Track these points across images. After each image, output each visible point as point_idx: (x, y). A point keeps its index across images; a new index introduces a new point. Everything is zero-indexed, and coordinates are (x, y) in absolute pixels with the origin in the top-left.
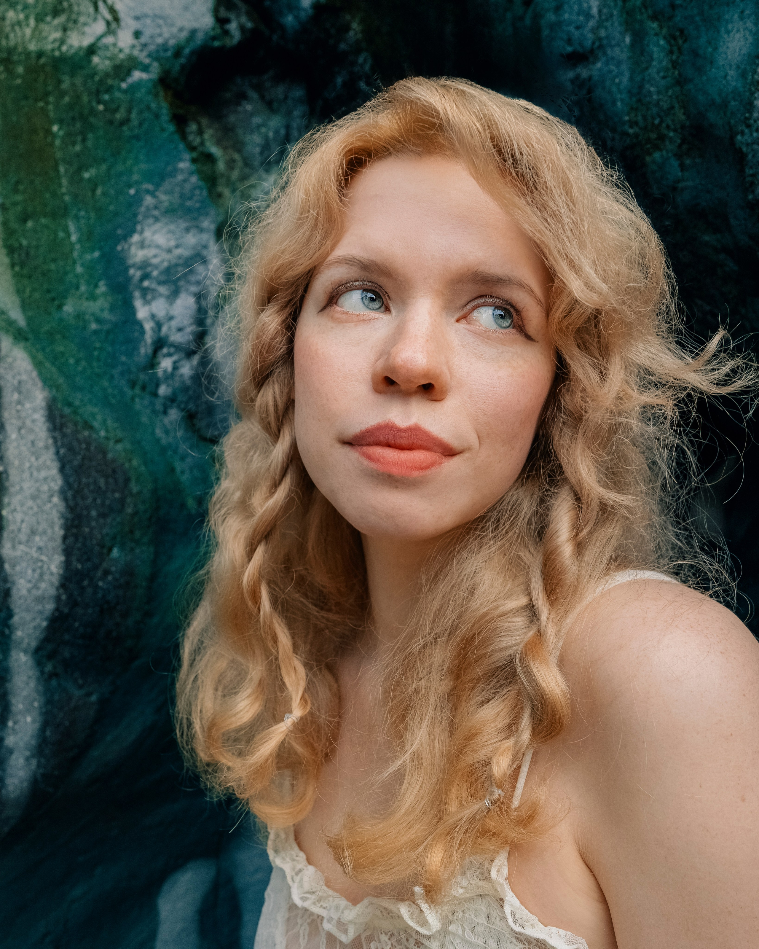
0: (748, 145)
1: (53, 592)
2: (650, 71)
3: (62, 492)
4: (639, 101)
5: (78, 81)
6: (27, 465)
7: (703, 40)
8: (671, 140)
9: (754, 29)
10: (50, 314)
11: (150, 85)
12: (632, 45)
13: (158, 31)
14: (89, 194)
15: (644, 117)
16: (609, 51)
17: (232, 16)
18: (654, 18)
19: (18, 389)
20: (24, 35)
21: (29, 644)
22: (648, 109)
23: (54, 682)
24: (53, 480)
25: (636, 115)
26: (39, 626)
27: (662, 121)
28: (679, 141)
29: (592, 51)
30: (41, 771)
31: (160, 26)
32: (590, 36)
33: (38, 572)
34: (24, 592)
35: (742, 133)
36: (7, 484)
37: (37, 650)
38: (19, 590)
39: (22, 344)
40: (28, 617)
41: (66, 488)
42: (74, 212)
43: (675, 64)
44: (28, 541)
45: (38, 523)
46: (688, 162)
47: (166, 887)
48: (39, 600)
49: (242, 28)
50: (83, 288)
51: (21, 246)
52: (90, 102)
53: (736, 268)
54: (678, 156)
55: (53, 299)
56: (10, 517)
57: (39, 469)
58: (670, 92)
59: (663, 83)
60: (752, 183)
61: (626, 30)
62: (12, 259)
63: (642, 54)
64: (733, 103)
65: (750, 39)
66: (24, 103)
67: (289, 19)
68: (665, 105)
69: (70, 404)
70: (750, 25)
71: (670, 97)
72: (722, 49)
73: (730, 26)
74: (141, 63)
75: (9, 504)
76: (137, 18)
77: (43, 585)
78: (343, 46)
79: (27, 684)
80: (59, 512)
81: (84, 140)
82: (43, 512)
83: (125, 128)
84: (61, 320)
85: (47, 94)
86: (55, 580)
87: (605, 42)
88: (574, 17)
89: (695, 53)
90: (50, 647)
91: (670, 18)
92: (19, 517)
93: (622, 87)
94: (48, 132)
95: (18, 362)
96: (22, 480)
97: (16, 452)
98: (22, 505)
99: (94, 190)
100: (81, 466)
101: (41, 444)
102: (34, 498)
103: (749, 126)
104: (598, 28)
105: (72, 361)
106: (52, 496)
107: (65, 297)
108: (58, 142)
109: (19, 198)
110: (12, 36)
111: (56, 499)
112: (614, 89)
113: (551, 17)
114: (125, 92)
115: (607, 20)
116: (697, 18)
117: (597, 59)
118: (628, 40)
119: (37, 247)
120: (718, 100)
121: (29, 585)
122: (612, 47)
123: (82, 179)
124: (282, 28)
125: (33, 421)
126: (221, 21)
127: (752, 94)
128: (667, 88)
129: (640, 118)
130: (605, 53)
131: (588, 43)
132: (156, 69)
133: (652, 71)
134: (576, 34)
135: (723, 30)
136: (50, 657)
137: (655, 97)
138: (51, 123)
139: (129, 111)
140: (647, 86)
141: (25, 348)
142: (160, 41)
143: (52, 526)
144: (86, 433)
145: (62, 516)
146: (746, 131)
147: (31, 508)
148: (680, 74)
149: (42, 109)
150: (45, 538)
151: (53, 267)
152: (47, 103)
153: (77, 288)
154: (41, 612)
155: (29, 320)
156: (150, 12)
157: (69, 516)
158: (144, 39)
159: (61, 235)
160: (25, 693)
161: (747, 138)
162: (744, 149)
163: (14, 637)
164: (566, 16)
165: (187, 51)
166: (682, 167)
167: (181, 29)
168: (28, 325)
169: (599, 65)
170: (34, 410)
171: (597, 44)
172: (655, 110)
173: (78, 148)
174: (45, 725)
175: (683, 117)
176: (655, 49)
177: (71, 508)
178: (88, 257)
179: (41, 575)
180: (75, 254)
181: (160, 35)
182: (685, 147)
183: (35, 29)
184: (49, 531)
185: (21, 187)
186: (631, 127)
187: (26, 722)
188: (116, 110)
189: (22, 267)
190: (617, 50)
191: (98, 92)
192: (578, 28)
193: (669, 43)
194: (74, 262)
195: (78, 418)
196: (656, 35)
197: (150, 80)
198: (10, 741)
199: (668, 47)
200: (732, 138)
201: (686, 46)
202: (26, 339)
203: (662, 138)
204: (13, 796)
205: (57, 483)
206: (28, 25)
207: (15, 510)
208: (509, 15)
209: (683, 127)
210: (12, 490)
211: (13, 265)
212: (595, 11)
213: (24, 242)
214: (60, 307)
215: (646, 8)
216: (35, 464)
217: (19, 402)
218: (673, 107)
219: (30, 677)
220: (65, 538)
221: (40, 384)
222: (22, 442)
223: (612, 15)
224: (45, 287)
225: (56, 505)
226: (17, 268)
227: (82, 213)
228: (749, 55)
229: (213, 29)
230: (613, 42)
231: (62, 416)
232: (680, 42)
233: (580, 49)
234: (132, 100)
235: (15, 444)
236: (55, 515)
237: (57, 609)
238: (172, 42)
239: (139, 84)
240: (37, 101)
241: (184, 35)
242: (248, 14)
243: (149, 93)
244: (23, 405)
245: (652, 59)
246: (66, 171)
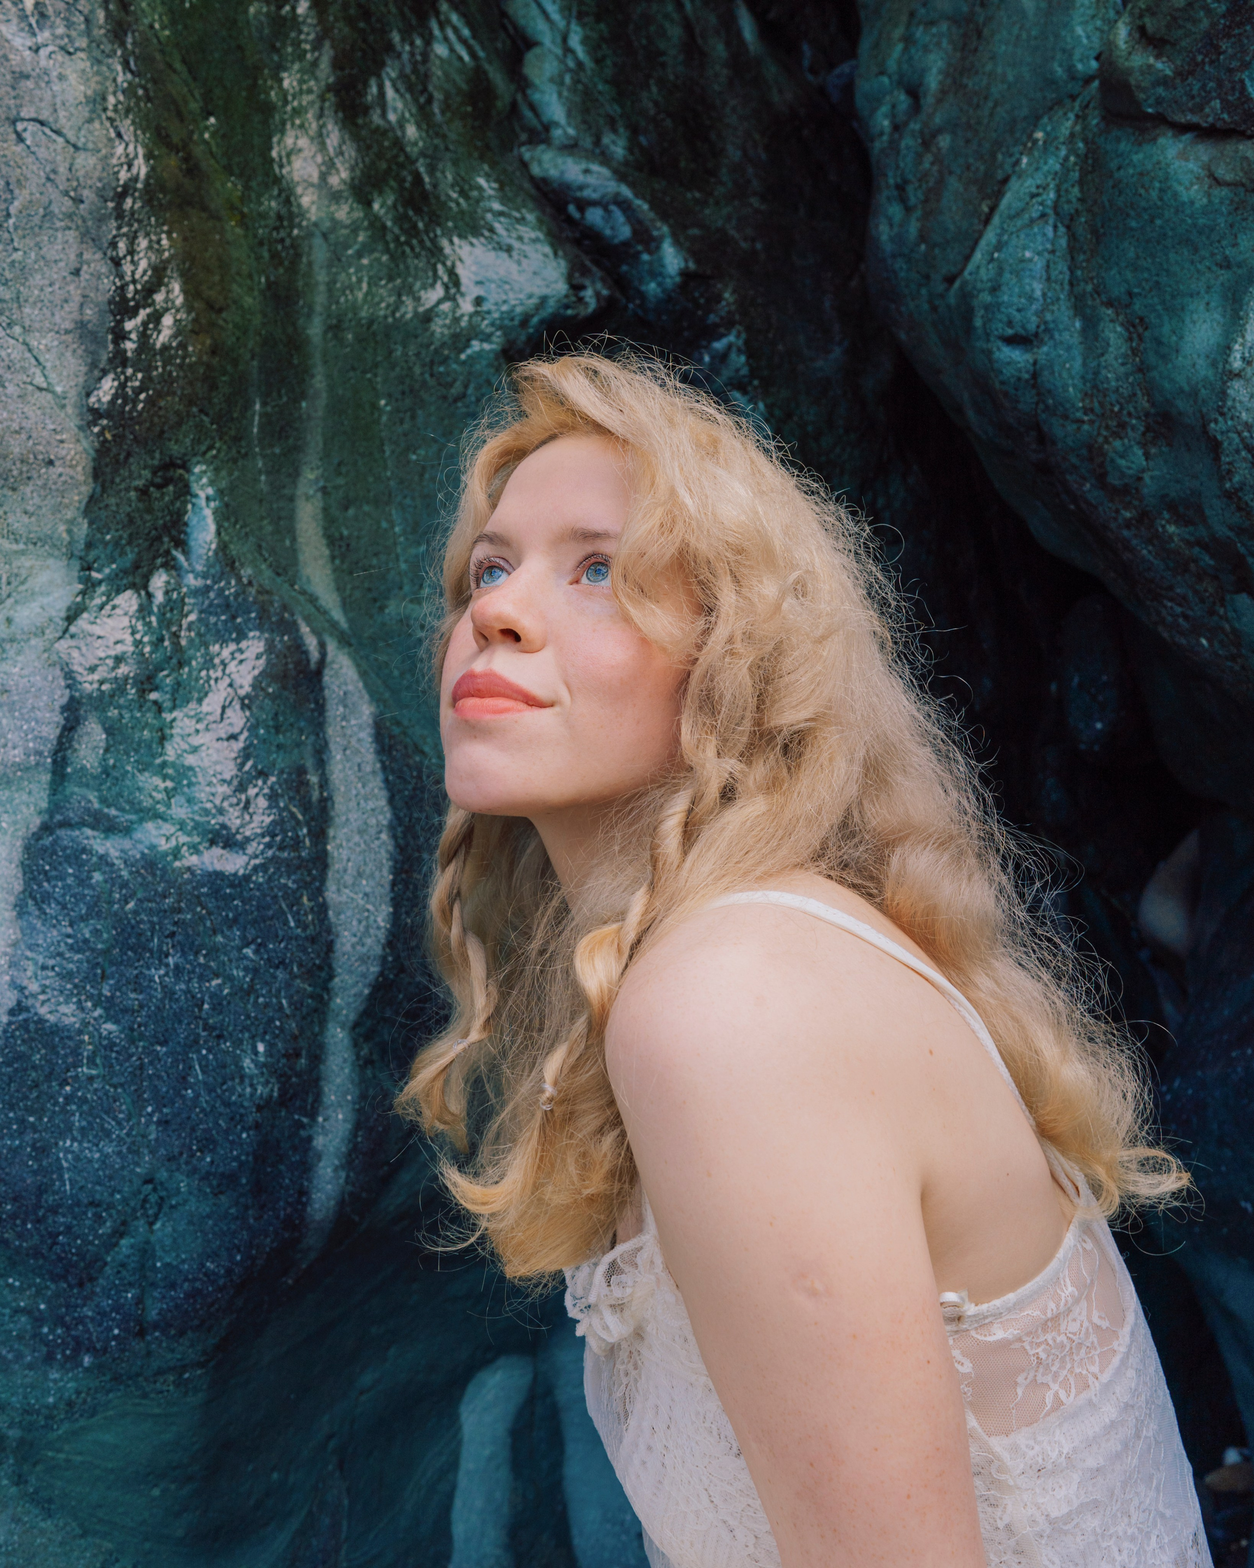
0: (1222, 433)
1: (378, 950)
2: (1106, 357)
3: (391, 828)
4: (1095, 387)
5: (412, 350)
6: (354, 792)
7: (1166, 329)
8: (1133, 428)
9: (1222, 320)
10: (371, 617)
11: (492, 355)
12: (1084, 331)
13: (504, 297)
14: (416, 478)
15: (1101, 404)
16: (1057, 336)
17: (587, 282)
18: (1109, 304)
19: (343, 702)
20: (356, 299)
21: (347, 1016)
22: (1105, 396)
23: (369, 1072)
24: (382, 812)
25: (1092, 401)
26: (361, 993)
27: (1121, 409)
28: (1142, 429)
29: (1036, 335)
30: (349, 1188)
31: (506, 293)
32: (1034, 319)
33: (364, 923)
34: (348, 948)
35: (1216, 421)
36: (332, 814)
37: (356, 1025)
38: (343, 944)
39: (346, 650)
40: (350, 980)
41: (395, 822)
42: (399, 499)
43: (1135, 352)
44: (354, 885)
45: (365, 864)
46: (1153, 451)
47: (471, 1389)
48: (363, 959)
49: (597, 295)
50: (406, 588)
51: (342, 537)
52: (422, 374)
53: (1212, 562)
54: (1143, 445)
55: (375, 600)
56: (336, 854)
57: (366, 799)
58: (1131, 380)
59: (1122, 369)
60: (1229, 472)
61: (1075, 315)
62: (332, 551)
63: (1096, 339)
64: (1203, 391)
65: (1219, 330)
66: (352, 374)
67: (652, 288)
68: (1126, 393)
69: (398, 723)
70: (1217, 316)
71: (1132, 384)
72: (1188, 338)
73: (1195, 317)
74: (482, 332)
75: (334, 837)
76: (479, 283)
77: (369, 941)
78: (712, 318)
79: (342, 1069)
80: (388, 851)
81: (413, 417)
82: (370, 849)
83: (459, 404)
84: (384, 624)
85: (376, 365)
86: (382, 935)
87: (1052, 326)
88: (1015, 299)
89: (1159, 342)
90: (369, 1023)
91: (1128, 306)
92: (345, 853)
93: (1073, 372)
94: (374, 406)
95: (344, 670)
96: (349, 810)
97: (341, 775)
98: (348, 841)
99: (422, 475)
100: (412, 798)
101: (368, 769)
102: (361, 832)
103: (1222, 414)
104: (1042, 311)
105: (396, 673)
106: (380, 832)
107: (387, 598)
108: (384, 418)
109: (341, 481)
110: (342, 300)
111: (384, 836)
112: (1065, 375)
113: (986, 297)
114: (464, 363)
115: (1053, 304)
116: (1159, 307)
117: (1042, 342)
118: (1078, 324)
119: (358, 537)
120: (1187, 388)
121: (354, 940)
122: (1060, 331)
123: (409, 462)
124: (642, 296)
125: (359, 740)
126: (576, 288)
127: (1224, 383)
128: (1127, 375)
129: (1096, 404)
130: (1052, 337)
131: (1032, 327)
132: (498, 338)
133: (1110, 357)
134: (1018, 316)
135: (1188, 320)
136: (367, 1037)
137: (1113, 384)
138: (378, 397)
139: (466, 387)
140: (1104, 372)
141: (349, 654)
142: (505, 308)
143: (380, 868)
144: (417, 759)
145: (392, 858)
146: (1220, 419)
147: (357, 844)
148: (1142, 362)
149: (370, 380)
150: (372, 883)
151: (375, 562)
152: (376, 375)
153: (401, 588)
154: (364, 976)
155: (350, 621)
156: (495, 277)
157: (400, 858)
158: (485, 307)
159: (384, 525)
160: (338, 1080)
161: (1222, 426)
162: (1219, 437)
163: (332, 1005)
164: (1006, 298)
165: (535, 320)
166: (1147, 455)
167: (530, 296)
168: (350, 628)
169: (1045, 349)
170: (361, 727)
171: (1042, 327)
172: (1113, 397)
173: (406, 426)
174: (358, 1126)
175: (1147, 405)
176: (1112, 335)
177: (401, 848)
178: (413, 551)
179: (367, 927)
180: (399, 550)
181: (505, 302)
182: (1149, 436)
183: (367, 294)
184: (377, 874)
185: (344, 470)
186: (1085, 414)
187: (337, 1120)
188: (451, 385)
189: (342, 562)
190: (1066, 336)
191: (432, 363)
192: (1019, 310)
193: (1127, 330)
194: (397, 559)
195: (408, 740)
196: (1112, 321)
197: (491, 351)
198: (319, 1142)
199: (1126, 334)
200: (1204, 426)
201: (1147, 334)
202: (350, 645)
203: (1122, 425)
204: (318, 1217)
205: (385, 817)
206: (360, 289)
207: (341, 846)
208: (924, 291)
209: (1147, 415)
210: (337, 820)
211: (333, 558)
212: (1038, 293)
213: (346, 533)
214: (382, 609)
215: (1099, 294)
216: (362, 791)
217: (344, 718)
218: (1135, 395)
219: (345, 1061)
220: (394, 884)
221: (367, 697)
222: (348, 765)
223: (1058, 299)
224: (366, 585)
225: (384, 843)
226: (337, 562)
227: (408, 501)
228: (1218, 345)
229: (566, 296)
230: (1061, 327)
231: (391, 737)
232: (1140, 330)
233: (1022, 332)
234: (470, 373)
235: (340, 767)
236: (384, 855)
237: (381, 974)
238: (519, 310)
239: (480, 354)
240: (364, 372)
241: (534, 301)
242: (603, 280)
243: (490, 365)
244: (348, 721)
245: (1108, 344)
246: (393, 452)
